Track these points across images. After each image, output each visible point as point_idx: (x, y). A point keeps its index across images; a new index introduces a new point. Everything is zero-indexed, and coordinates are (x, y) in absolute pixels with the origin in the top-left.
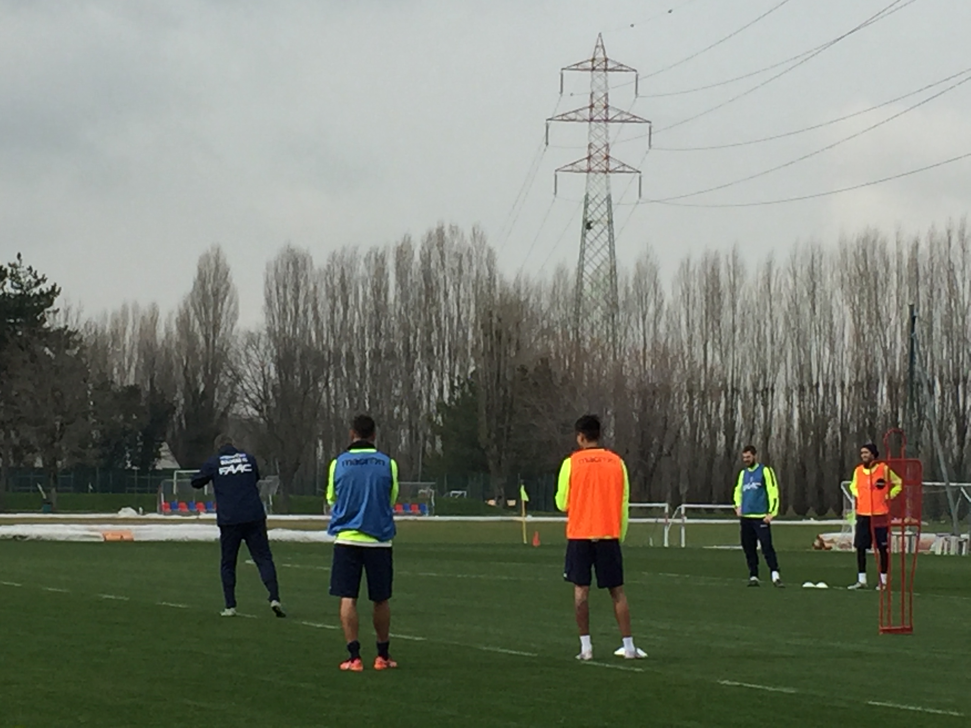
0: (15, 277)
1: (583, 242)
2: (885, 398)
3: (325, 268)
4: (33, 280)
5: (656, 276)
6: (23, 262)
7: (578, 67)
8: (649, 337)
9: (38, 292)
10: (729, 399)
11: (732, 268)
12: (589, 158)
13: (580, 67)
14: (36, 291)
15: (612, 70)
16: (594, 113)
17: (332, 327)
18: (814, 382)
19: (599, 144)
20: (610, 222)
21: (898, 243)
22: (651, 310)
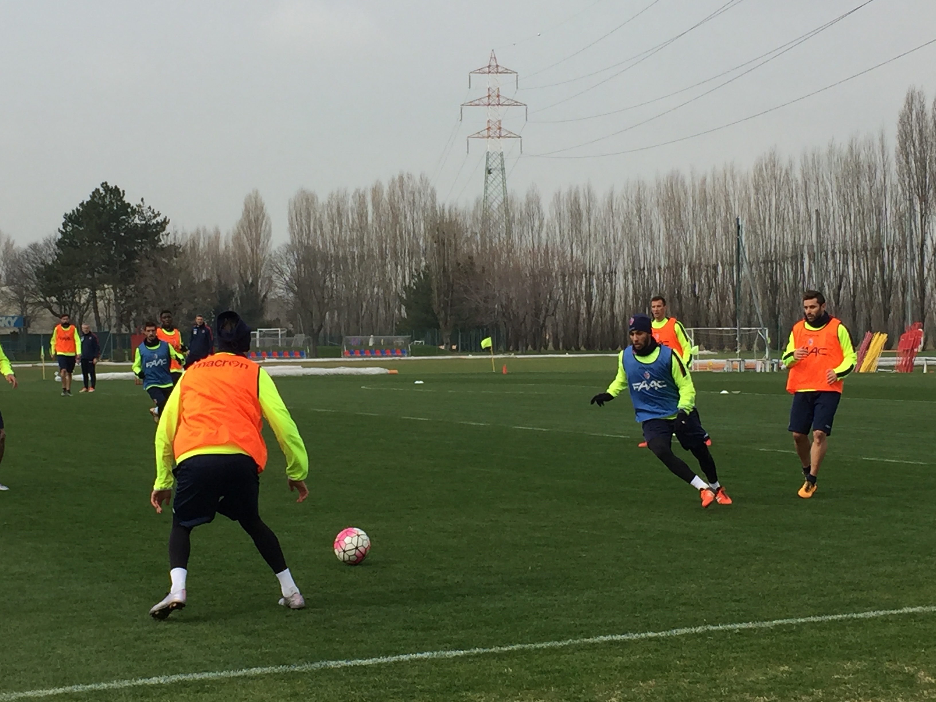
0: (141, 213)
1: (486, 182)
2: (687, 275)
3: (327, 202)
4: (152, 215)
5: (539, 203)
6: (145, 204)
8: (536, 241)
9: (155, 223)
10: (588, 279)
11: (587, 196)
12: (488, 129)
13: (481, 71)
14: (154, 221)
15: (501, 73)
16: (491, 101)
17: (333, 239)
18: (642, 267)
19: (494, 120)
20: (503, 169)
21: (692, 178)
22: (537, 224)
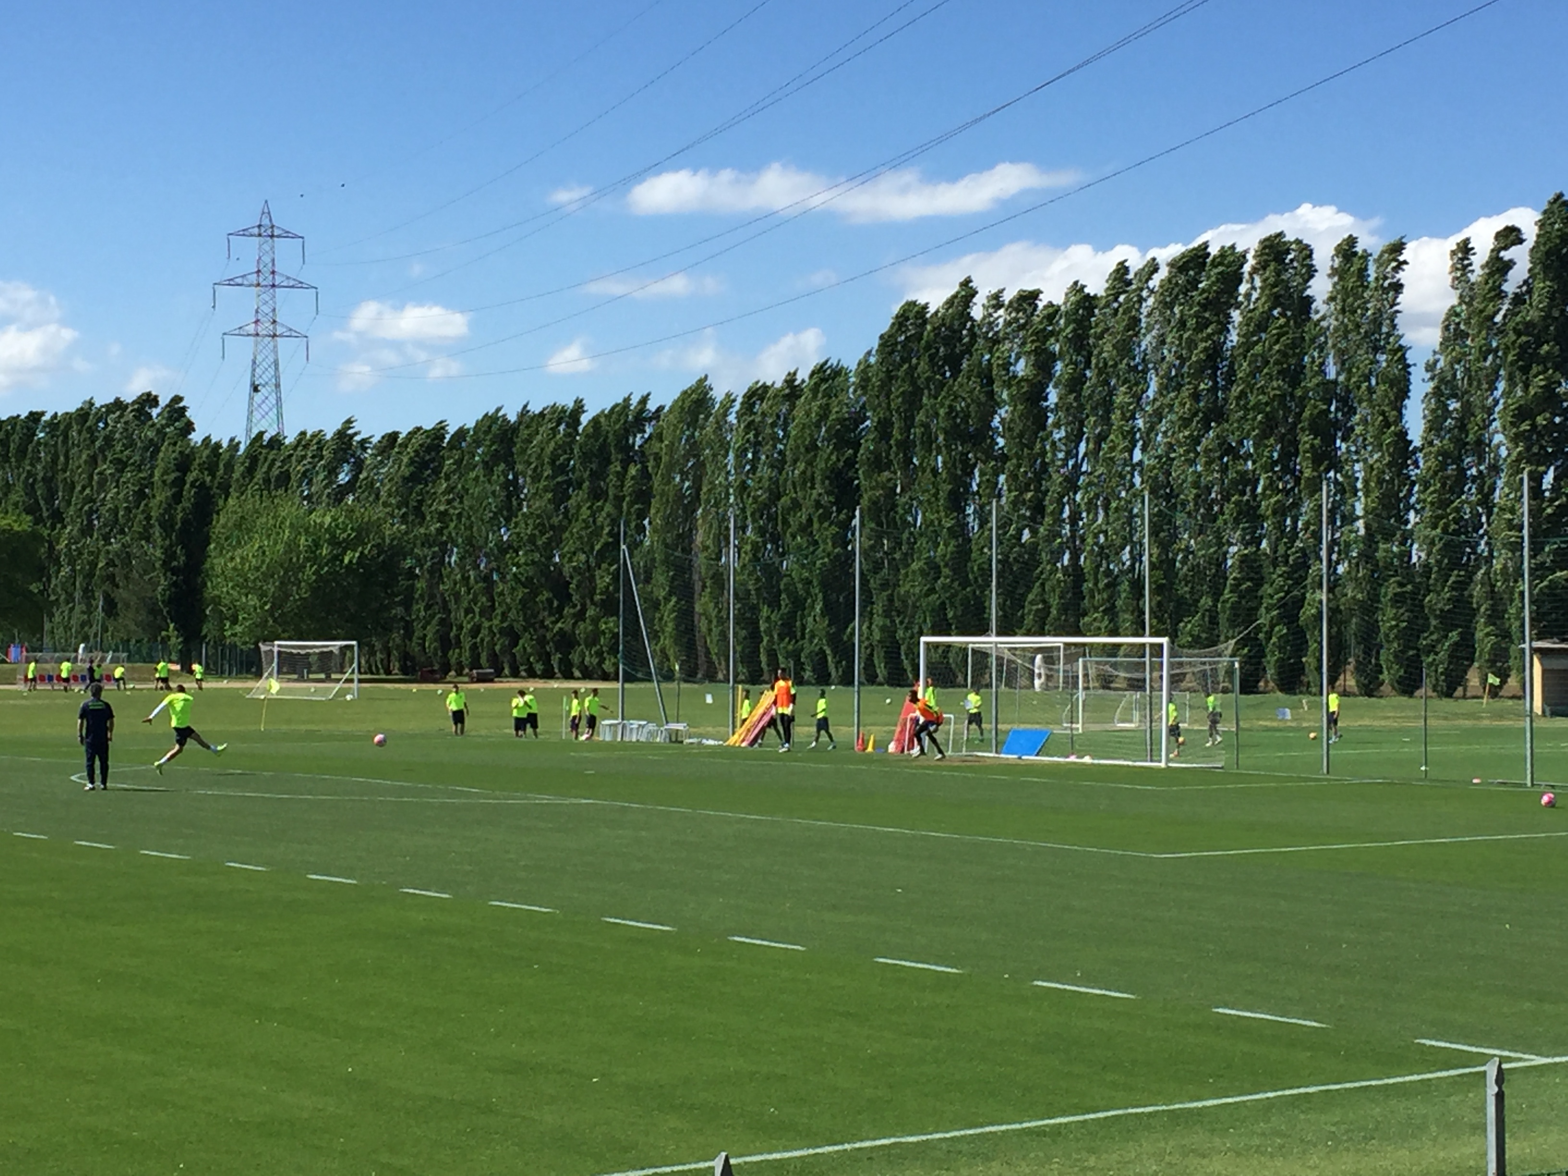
1: (251, 404)
7: (244, 233)
12: (257, 322)
13: (246, 233)
15: (279, 236)
16: (261, 280)
19: (266, 309)
20: (277, 386)
